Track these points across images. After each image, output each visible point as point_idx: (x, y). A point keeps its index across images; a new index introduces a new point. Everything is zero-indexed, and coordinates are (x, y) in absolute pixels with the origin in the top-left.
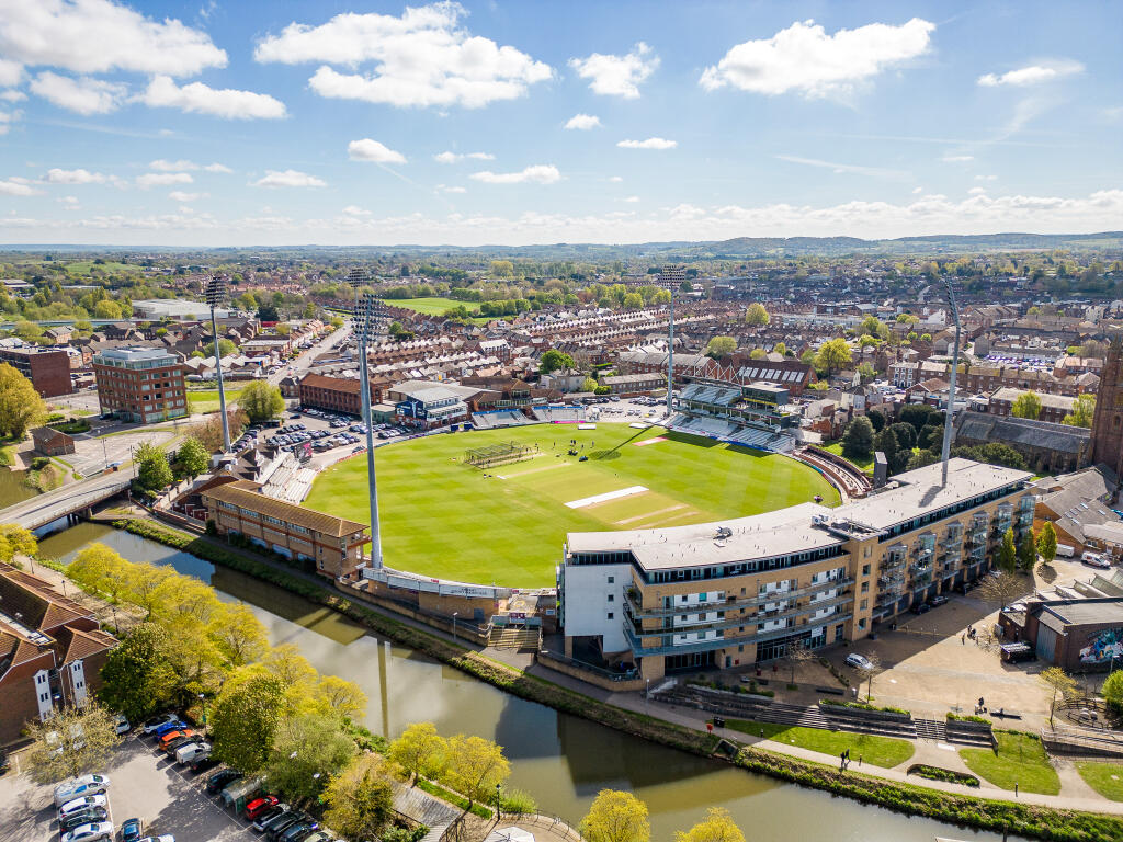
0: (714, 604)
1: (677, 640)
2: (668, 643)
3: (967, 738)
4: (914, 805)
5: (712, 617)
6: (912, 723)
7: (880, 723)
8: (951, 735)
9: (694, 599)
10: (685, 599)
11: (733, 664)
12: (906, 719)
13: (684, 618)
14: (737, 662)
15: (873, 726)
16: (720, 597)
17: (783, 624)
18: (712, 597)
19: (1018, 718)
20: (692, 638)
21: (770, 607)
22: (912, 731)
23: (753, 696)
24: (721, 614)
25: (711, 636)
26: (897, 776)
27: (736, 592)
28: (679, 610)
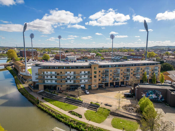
0: (54, 75)
1: (46, 81)
2: (44, 82)
3: (92, 108)
4: (61, 119)
5: (54, 77)
6: (83, 103)
7: (76, 103)
8: (89, 107)
9: (49, 73)
10: (47, 73)
11: (60, 89)
12: (82, 102)
13: (47, 77)
14: (61, 89)
15: (74, 103)
16: (56, 73)
17: (72, 82)
18: (53, 73)
19: (111, 106)
20: (49, 81)
21: (68, 77)
22: (81, 105)
23: (54, 94)
24: (56, 77)
25: (54, 82)
26: (65, 113)
27: (59, 73)
28: (46, 75)
